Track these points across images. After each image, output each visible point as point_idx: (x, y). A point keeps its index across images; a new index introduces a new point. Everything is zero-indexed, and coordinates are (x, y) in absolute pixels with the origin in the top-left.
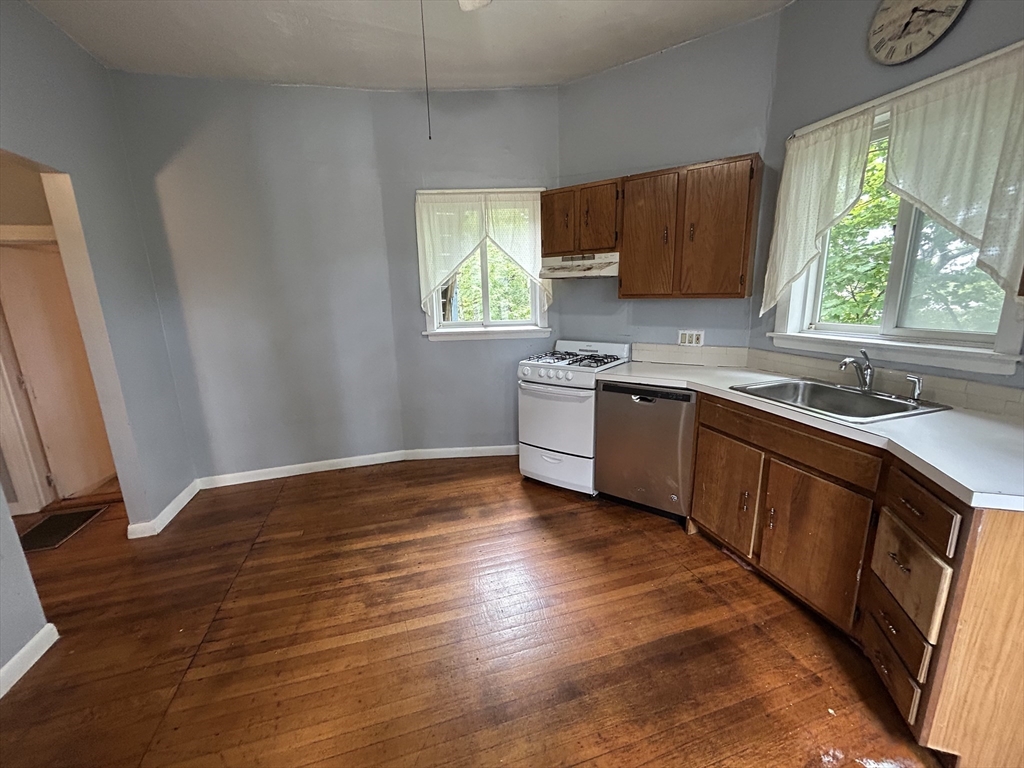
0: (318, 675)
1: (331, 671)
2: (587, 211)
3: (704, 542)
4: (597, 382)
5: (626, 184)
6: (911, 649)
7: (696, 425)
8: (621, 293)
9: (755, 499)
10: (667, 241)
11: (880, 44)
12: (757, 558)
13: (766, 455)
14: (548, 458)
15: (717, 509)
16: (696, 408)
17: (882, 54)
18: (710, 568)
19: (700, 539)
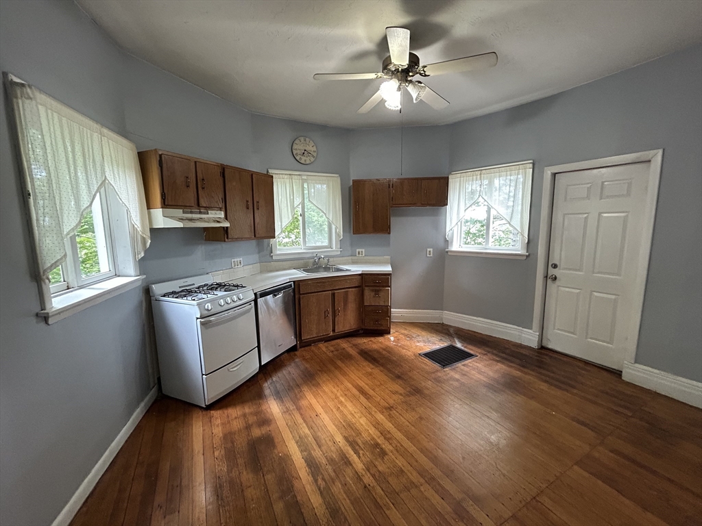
1: (435, 447)
2: (203, 179)
3: (306, 348)
4: (255, 294)
5: (226, 169)
6: (385, 312)
7: (297, 296)
8: (227, 238)
9: (330, 310)
10: (248, 208)
11: (296, 154)
12: (334, 331)
13: (333, 292)
14: (234, 368)
15: (315, 326)
16: (294, 289)
17: (298, 158)
18: (324, 349)
19: (303, 349)
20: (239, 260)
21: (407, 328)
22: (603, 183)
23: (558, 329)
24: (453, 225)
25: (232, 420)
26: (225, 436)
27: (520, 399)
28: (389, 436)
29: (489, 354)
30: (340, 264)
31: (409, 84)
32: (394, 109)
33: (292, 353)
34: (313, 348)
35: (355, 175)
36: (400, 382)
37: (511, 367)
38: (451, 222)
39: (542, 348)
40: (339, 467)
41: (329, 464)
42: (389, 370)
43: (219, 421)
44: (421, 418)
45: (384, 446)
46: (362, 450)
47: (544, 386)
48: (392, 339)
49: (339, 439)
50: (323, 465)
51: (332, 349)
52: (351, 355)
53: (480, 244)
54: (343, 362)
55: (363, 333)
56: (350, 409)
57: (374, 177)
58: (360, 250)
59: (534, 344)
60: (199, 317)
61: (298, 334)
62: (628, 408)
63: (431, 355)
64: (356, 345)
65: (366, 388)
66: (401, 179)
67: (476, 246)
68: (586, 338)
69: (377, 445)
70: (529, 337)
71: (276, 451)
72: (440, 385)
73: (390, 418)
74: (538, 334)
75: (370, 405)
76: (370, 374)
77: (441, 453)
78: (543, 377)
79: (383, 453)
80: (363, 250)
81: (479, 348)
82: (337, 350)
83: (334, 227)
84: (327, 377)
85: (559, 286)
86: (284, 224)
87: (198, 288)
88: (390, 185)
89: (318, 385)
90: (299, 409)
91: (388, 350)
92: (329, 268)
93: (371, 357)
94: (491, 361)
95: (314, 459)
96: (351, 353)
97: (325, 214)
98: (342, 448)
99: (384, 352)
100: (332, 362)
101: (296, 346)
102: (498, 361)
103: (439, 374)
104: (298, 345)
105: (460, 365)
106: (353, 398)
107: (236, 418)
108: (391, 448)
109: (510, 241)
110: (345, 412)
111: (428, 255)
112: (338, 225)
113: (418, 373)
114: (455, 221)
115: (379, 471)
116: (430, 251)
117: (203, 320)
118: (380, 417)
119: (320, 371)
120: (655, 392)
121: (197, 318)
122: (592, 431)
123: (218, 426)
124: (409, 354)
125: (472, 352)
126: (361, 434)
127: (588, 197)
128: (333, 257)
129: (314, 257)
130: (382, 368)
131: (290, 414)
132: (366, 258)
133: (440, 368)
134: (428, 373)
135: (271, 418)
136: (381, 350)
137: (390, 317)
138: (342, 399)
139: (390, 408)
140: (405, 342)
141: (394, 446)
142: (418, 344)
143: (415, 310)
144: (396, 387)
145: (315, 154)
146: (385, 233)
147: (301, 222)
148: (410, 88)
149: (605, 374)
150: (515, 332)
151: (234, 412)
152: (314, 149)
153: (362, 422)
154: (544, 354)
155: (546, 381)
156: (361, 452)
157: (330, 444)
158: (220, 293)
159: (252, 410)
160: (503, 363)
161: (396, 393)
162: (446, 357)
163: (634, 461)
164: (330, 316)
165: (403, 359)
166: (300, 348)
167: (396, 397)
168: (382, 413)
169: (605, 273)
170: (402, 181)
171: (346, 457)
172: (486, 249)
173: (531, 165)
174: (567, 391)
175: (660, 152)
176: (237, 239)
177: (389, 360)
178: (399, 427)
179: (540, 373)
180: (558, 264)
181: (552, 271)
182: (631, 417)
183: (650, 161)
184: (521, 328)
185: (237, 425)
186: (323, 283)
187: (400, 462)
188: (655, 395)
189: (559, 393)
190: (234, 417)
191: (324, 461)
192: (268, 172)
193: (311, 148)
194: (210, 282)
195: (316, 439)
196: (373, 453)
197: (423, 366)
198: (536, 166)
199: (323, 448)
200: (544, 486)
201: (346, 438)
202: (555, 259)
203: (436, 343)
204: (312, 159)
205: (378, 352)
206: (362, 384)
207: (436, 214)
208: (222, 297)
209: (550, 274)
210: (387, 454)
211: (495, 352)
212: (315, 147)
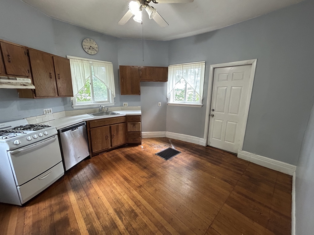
0: (165, 208)
1: (163, 206)
2: (8, 55)
3: (95, 157)
4: (58, 131)
5: (30, 51)
6: (139, 134)
7: (88, 129)
8: (36, 96)
9: (109, 135)
10: (51, 78)
11: (85, 48)
12: (111, 146)
13: (110, 126)
14: (43, 177)
15: (100, 145)
16: (86, 126)
17: (86, 50)
18: (106, 156)
19: (94, 157)
20: (49, 109)
21: (150, 141)
22: (233, 73)
23: (214, 138)
24: (170, 91)
25: (41, 211)
26: (34, 225)
27: (200, 172)
28: (139, 204)
29: (186, 151)
30: (114, 111)
31: (146, 6)
32: (139, 22)
33: (87, 161)
34: (100, 156)
35: (121, 63)
36: (146, 170)
37: (195, 156)
38: (169, 90)
39: (208, 146)
40: (110, 231)
41: (104, 230)
42: (140, 165)
43: (31, 214)
44: (156, 190)
45: (136, 211)
46: (124, 216)
47: (209, 164)
48: (142, 147)
49: (111, 211)
50: (99, 232)
51: (111, 155)
52: (121, 158)
53: (181, 100)
54: (116, 163)
55: (128, 145)
56: (119, 190)
57: (131, 64)
58: (125, 103)
59: (204, 145)
60: (9, 150)
61: (90, 150)
62: (241, 171)
63: (161, 154)
64: (124, 152)
65: (128, 176)
66: (145, 67)
67: (179, 101)
68: (225, 141)
69: (133, 211)
70: (202, 142)
71: (69, 229)
72: (165, 170)
73: (140, 192)
74: (206, 140)
75: (130, 186)
76: (130, 168)
77: (166, 209)
78: (209, 160)
79: (136, 215)
80: (127, 103)
81: (182, 148)
82: (113, 156)
83: (110, 91)
84: (107, 173)
85: (214, 119)
86: (79, 89)
87: (14, 129)
88: (139, 70)
89: (101, 178)
90: (88, 196)
91: (140, 153)
92: (108, 113)
93: (131, 158)
94: (187, 155)
95: (95, 229)
96: (121, 157)
97: (105, 84)
98: (113, 217)
99: (138, 155)
100: (110, 163)
101: (89, 156)
102: (190, 154)
103: (165, 164)
104: (91, 156)
105: (174, 158)
106: (120, 184)
107: (44, 209)
108: (140, 211)
109: (192, 99)
110: (116, 193)
111: (159, 106)
112: (113, 90)
113: (155, 164)
114: (171, 89)
115: (133, 228)
116: (160, 104)
117: (12, 152)
118: (135, 193)
119: (102, 169)
120: (249, 162)
121: (8, 151)
122: (229, 184)
123: (29, 218)
124: (150, 154)
125: (179, 151)
126: (124, 206)
127: (227, 80)
128: (111, 107)
129: (99, 107)
130: (137, 164)
131: (82, 200)
132: (128, 107)
133: (165, 161)
134: (159, 164)
135: (69, 204)
136: (137, 154)
137: (141, 136)
138: (114, 185)
139: (140, 186)
140: (148, 148)
141: (142, 209)
142: (155, 149)
143: (153, 132)
144: (144, 174)
145: (97, 49)
146: (138, 95)
147: (91, 88)
148: (147, 9)
149: (231, 155)
150: (197, 140)
151: (43, 205)
152: (96, 46)
153: (125, 197)
154: (209, 149)
155: (209, 162)
156: (123, 217)
157: (105, 215)
158: (28, 132)
159: (57, 201)
160: (192, 155)
161: (143, 177)
162: (167, 154)
163: (246, 197)
164: (109, 138)
165: (147, 157)
166: (92, 157)
167: (143, 180)
168: (136, 190)
169: (233, 113)
170: (146, 68)
171: (115, 223)
172: (185, 102)
173: (205, 63)
174: (218, 165)
175: (256, 60)
176: (44, 97)
177: (141, 159)
178: (145, 197)
179: (207, 158)
180: (214, 109)
181: (212, 113)
182: (243, 174)
183: (252, 64)
184: (199, 138)
185: (44, 214)
186: (104, 121)
187: (145, 220)
188: (249, 163)
189: (215, 167)
190: (43, 208)
191: (100, 229)
192: (66, 57)
193: (94, 45)
194: (24, 125)
195: (97, 214)
196: (130, 217)
197: (157, 160)
198: (206, 64)
199: (101, 220)
200: (213, 218)
201: (115, 210)
202: (213, 107)
203: (162, 147)
204: (96, 52)
205: (135, 155)
206: (125, 174)
207: (163, 86)
208: (30, 135)
209: (211, 114)
210: (138, 216)
211: (188, 149)
212: (97, 45)
